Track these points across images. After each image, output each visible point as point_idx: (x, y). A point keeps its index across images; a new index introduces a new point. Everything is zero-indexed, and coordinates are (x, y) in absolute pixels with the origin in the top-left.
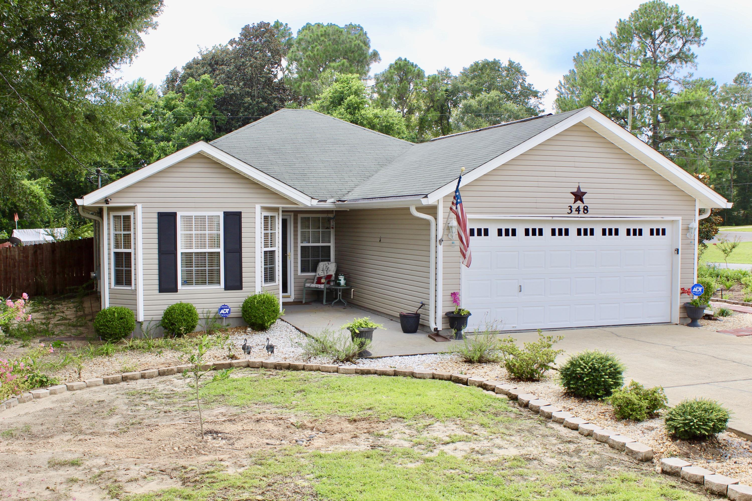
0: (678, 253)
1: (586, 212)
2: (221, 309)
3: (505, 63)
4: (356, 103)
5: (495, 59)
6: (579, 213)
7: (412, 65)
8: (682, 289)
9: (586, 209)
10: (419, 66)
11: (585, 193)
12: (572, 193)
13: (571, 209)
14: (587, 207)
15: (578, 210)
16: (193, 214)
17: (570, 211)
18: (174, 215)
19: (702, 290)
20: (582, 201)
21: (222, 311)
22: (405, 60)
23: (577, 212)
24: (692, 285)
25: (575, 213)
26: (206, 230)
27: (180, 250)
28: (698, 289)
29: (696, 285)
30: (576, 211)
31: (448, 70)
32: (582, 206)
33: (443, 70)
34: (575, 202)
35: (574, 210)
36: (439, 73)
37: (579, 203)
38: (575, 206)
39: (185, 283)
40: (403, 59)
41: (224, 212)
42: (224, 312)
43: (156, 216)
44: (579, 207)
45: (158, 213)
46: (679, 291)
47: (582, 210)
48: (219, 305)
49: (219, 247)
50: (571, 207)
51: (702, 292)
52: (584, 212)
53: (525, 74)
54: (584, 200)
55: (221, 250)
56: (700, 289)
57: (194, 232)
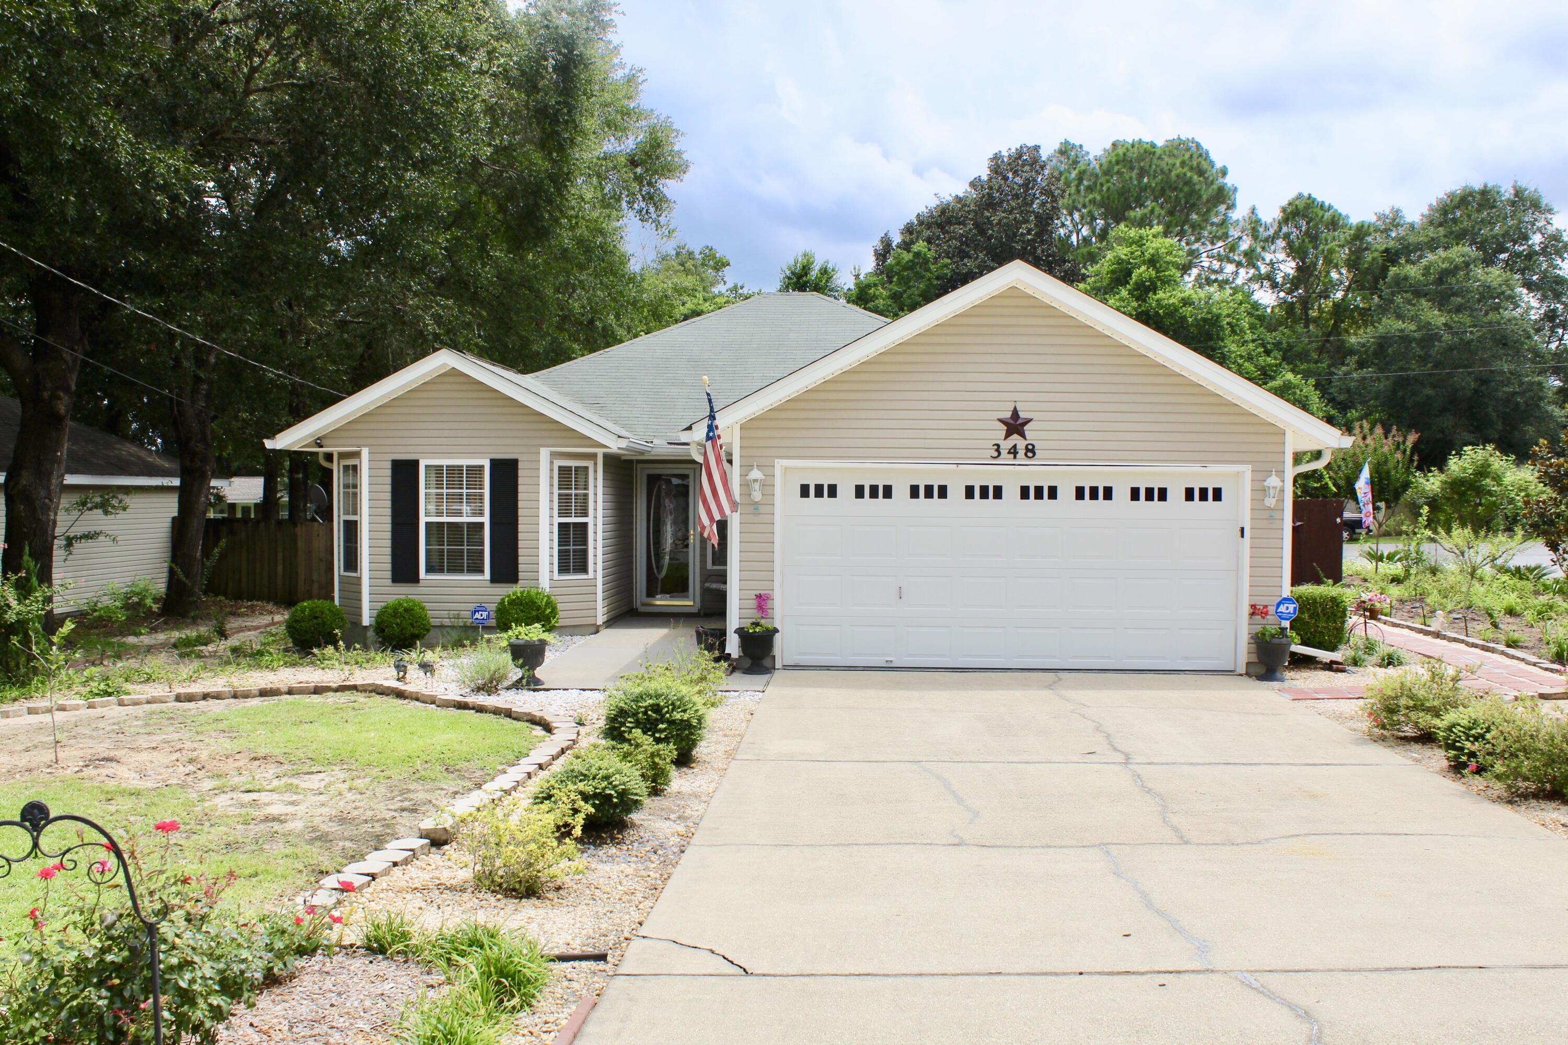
0: (1242, 536)
1: (1030, 454)
2: (475, 612)
3: (1507, 192)
4: (1150, 280)
5: (1485, 186)
6: (1015, 457)
7: (1322, 206)
8: (1253, 606)
9: (1031, 451)
10: (1335, 207)
11: (1028, 421)
12: (1002, 421)
13: (998, 450)
14: (1033, 446)
15: (1014, 451)
16: (445, 462)
17: (996, 454)
18: (416, 463)
19: (1295, 609)
20: (1023, 435)
21: (477, 616)
22: (1310, 197)
23: (1012, 456)
24: (1280, 599)
25: (1006, 458)
26: (462, 488)
27: (423, 520)
28: (1287, 608)
29: (1285, 599)
30: (1009, 453)
31: (1398, 211)
32: (1021, 444)
33: (1387, 213)
34: (1007, 437)
35: (1004, 452)
36: (1379, 219)
37: (1015, 439)
38: (1006, 445)
39: (429, 570)
40: (1306, 195)
41: (491, 460)
42: (479, 617)
43: (389, 465)
44: (1015, 446)
45: (393, 461)
46: (1246, 610)
47: (1021, 453)
48: (472, 607)
49: (481, 514)
50: (998, 446)
51: (1294, 613)
52: (1026, 455)
53: (1550, 211)
54: (1026, 433)
55: (486, 519)
56: (1291, 607)
57: (445, 491)
